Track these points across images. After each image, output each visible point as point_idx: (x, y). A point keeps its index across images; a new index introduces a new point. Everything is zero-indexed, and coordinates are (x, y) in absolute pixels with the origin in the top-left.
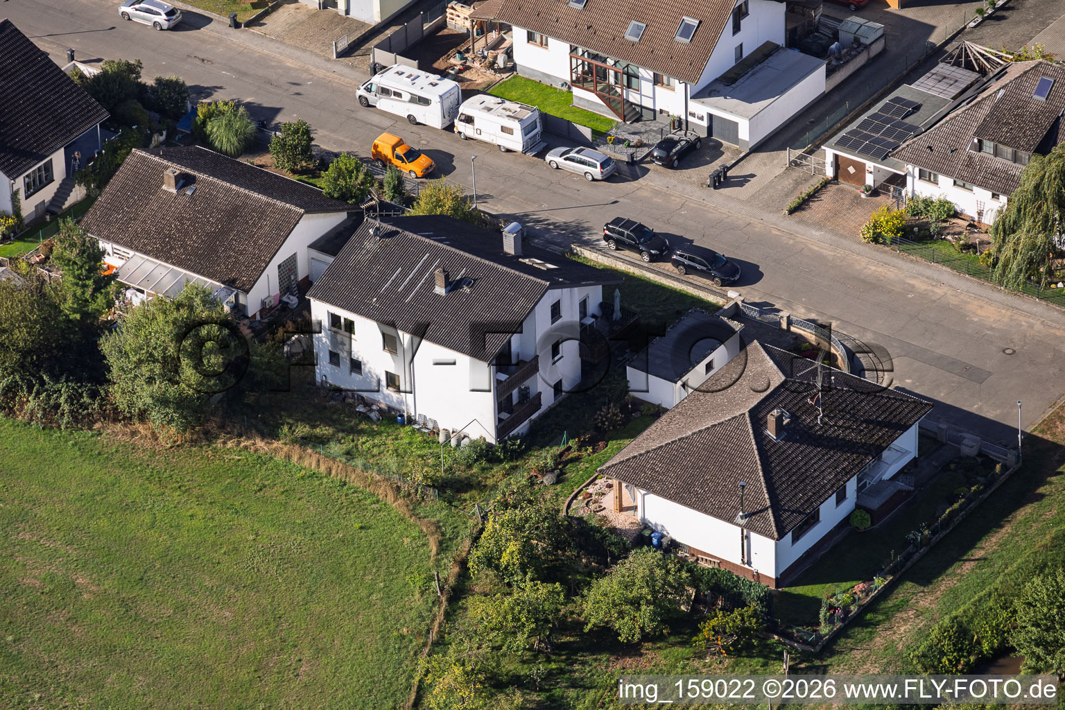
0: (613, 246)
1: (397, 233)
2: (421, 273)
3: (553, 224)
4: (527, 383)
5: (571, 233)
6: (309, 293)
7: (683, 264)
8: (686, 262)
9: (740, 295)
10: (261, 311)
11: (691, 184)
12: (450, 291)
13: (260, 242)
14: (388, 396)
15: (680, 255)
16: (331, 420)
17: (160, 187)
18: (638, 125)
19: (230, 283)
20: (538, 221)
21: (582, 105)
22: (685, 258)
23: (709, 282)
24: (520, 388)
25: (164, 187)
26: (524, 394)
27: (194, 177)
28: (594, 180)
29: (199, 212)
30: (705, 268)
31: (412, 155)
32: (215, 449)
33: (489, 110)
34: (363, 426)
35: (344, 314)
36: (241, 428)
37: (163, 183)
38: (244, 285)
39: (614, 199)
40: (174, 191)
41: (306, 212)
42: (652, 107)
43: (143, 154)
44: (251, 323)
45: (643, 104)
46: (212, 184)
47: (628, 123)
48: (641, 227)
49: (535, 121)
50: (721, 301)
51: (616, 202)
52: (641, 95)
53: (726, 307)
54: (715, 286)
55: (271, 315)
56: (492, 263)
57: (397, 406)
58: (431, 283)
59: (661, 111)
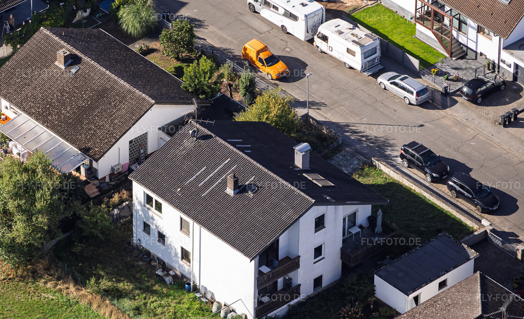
0: (406, 164)
1: (209, 137)
2: (219, 174)
3: (366, 136)
4: (291, 275)
5: (377, 147)
6: (131, 175)
7: (455, 190)
8: (458, 188)
9: (491, 225)
10: (110, 175)
11: (487, 119)
12: (237, 193)
13: (116, 121)
14: (181, 267)
15: (455, 182)
16: (134, 277)
17: (53, 62)
18: (460, 61)
19: (85, 151)
20: (355, 132)
21: (422, 38)
22: (457, 185)
23: (473, 208)
24: (285, 278)
25: (56, 63)
26: (288, 284)
27: (81, 59)
28: (410, 104)
29: (77, 88)
30: (470, 196)
31: (272, 60)
32: (37, 286)
33: (341, 33)
34: (156, 287)
35: (155, 197)
36: (61, 272)
37: (56, 60)
38: (95, 154)
39: (421, 123)
40: (63, 67)
41: (157, 103)
42: (475, 50)
43: (48, 33)
44: (100, 183)
45: (469, 46)
46: (93, 67)
47: (454, 59)
48: (430, 152)
49: (376, 48)
50: (476, 227)
51: (422, 126)
52: (468, 38)
53: (476, 233)
54: (477, 212)
55: (118, 179)
56: (275, 176)
57: (188, 276)
58: (224, 184)
59: (481, 54)
